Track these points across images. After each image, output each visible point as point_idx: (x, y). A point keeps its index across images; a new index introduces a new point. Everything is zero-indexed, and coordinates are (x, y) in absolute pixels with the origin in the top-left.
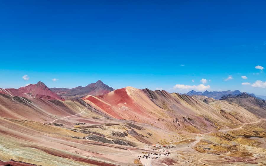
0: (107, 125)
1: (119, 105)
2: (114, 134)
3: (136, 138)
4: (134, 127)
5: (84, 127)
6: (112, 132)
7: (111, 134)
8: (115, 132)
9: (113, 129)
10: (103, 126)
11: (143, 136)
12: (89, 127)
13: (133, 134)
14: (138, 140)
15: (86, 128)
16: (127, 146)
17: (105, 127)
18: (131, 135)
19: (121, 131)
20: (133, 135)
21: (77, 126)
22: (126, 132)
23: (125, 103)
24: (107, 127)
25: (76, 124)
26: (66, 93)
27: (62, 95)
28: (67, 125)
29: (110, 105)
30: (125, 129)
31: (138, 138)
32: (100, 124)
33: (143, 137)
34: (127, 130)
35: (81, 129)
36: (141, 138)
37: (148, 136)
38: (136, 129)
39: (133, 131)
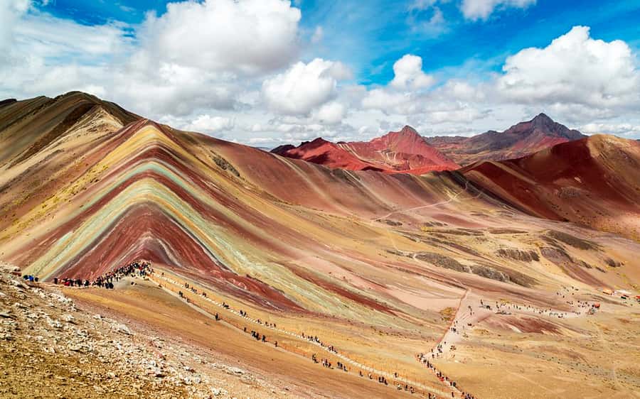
0: (495, 232)
1: (558, 182)
2: (502, 252)
3: (561, 267)
4: (567, 241)
5: (439, 231)
6: (499, 249)
7: (495, 253)
8: (505, 249)
9: (507, 241)
10: (485, 233)
11: (588, 267)
12: (451, 232)
13: (557, 257)
14: (566, 272)
15: (443, 234)
16: (504, 281)
17: (487, 234)
18: (549, 260)
19: (523, 247)
20: (555, 260)
21: (427, 228)
22: (539, 252)
23: (577, 179)
24: (492, 236)
25: (428, 225)
26: (459, 147)
27: (450, 152)
28: (409, 224)
29: (533, 183)
30: (537, 245)
31: (567, 269)
32: (477, 229)
33: (585, 269)
34: (541, 248)
35: (432, 234)
36: (575, 270)
37: (606, 267)
38: (574, 246)
39: (558, 250)
